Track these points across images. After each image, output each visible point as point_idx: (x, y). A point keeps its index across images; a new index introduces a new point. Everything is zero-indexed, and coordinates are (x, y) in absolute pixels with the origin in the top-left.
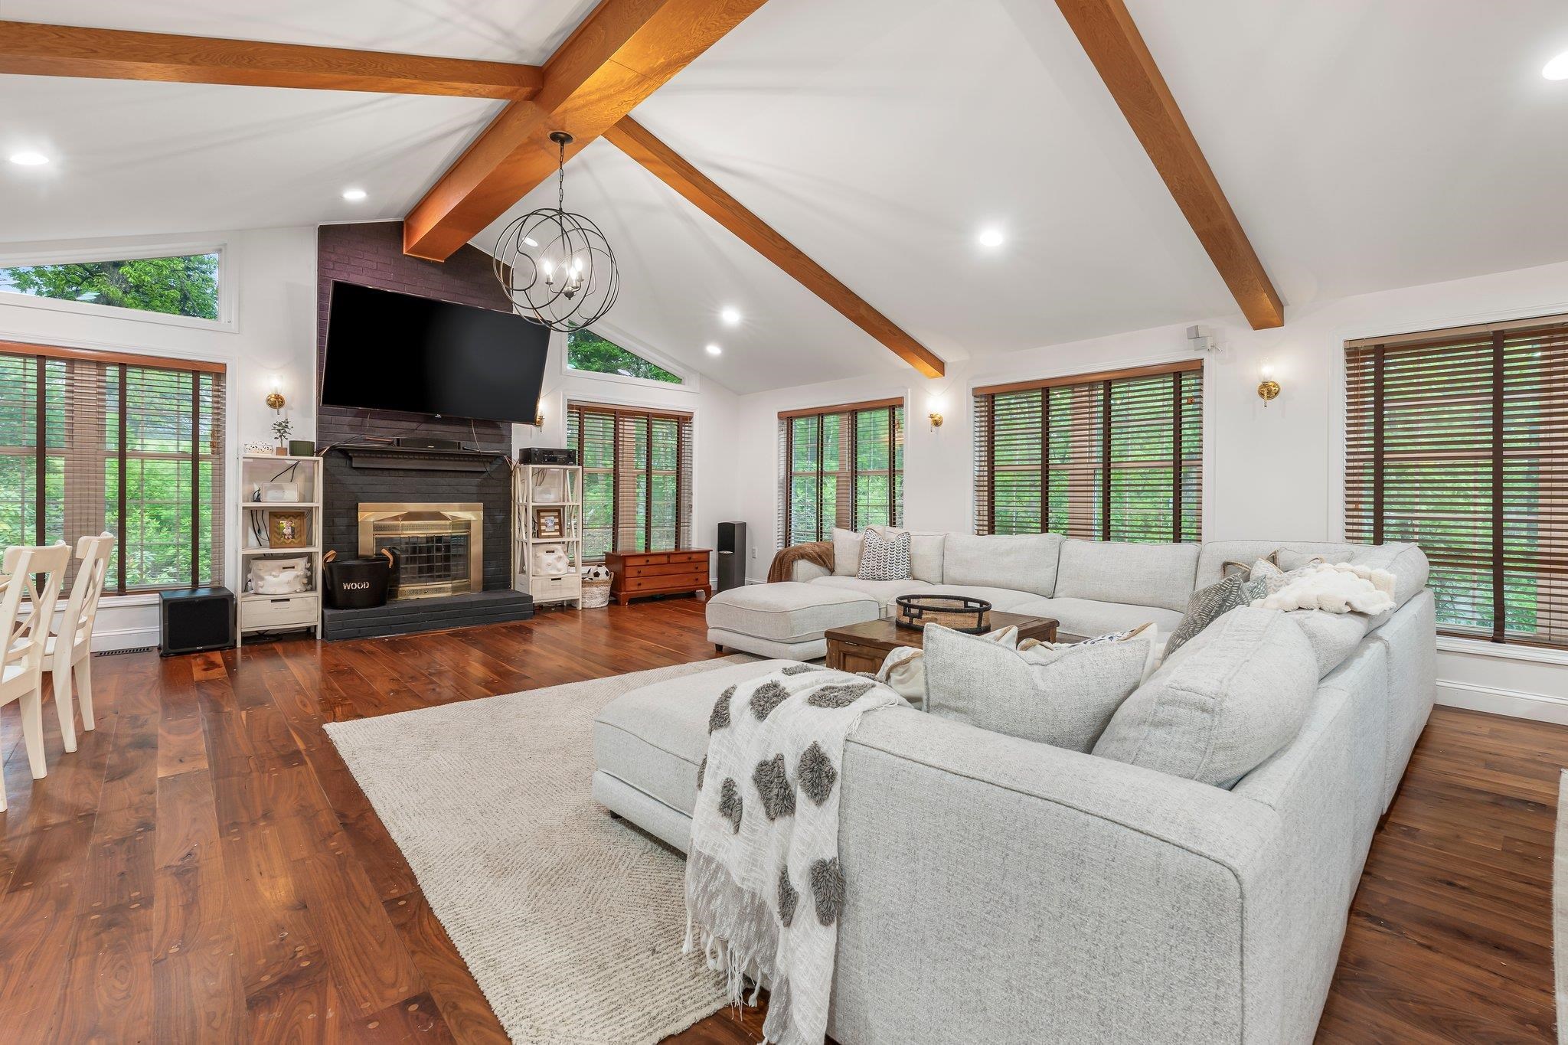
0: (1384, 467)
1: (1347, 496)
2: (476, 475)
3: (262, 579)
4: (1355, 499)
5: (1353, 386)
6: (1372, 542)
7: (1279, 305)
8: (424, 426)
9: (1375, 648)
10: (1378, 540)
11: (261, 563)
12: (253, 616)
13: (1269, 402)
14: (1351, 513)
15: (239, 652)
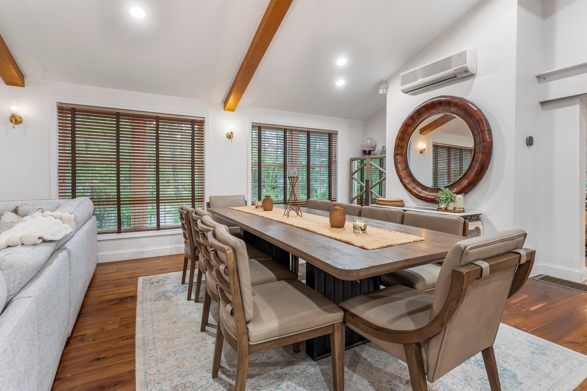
0: (76, 164)
1: (59, 176)
4: (63, 178)
5: (62, 125)
6: (71, 197)
7: (22, 76)
9: (62, 255)
10: (74, 196)
13: (16, 126)
14: (61, 185)
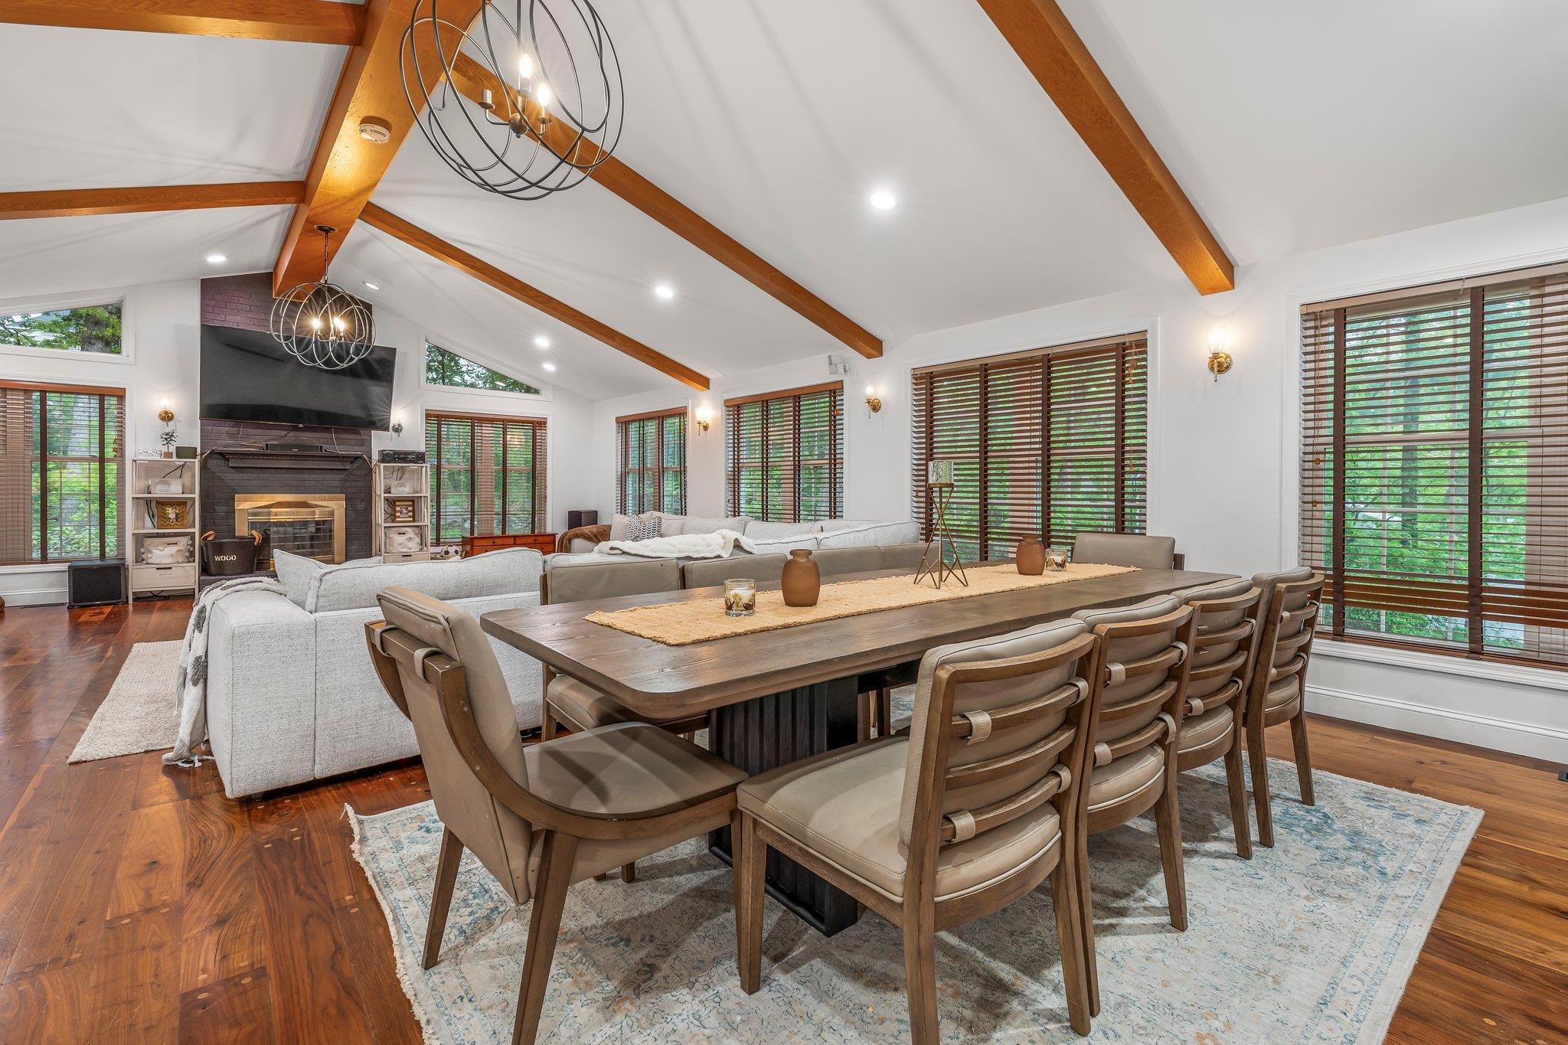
2: (339, 472)
3: (151, 552)
7: (877, 341)
8: (292, 434)
11: (148, 541)
12: (141, 579)
15: (131, 608)
